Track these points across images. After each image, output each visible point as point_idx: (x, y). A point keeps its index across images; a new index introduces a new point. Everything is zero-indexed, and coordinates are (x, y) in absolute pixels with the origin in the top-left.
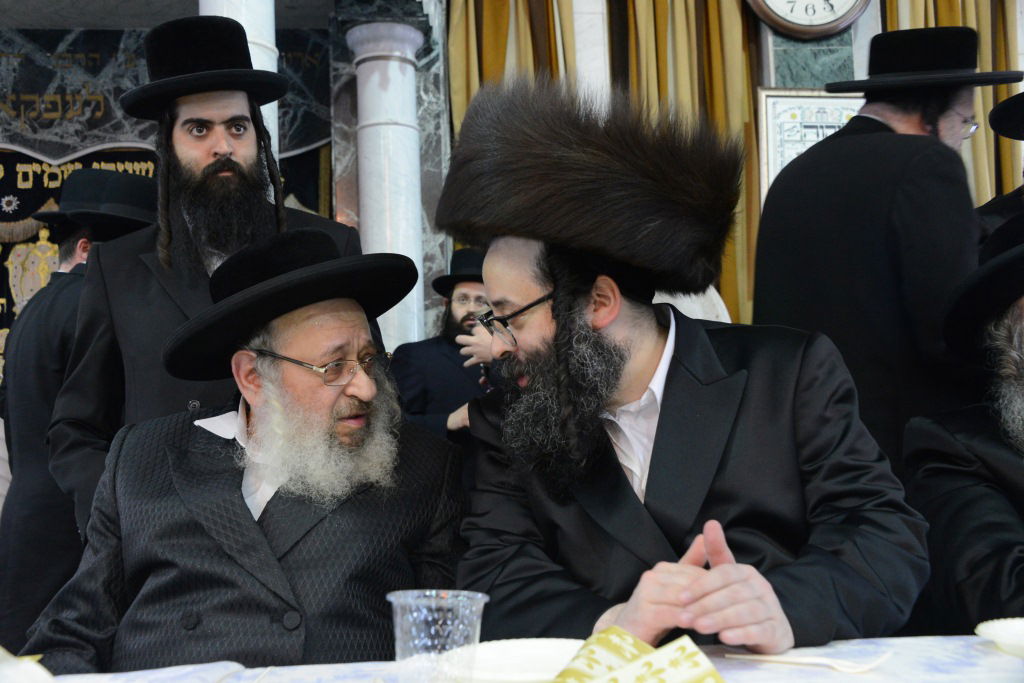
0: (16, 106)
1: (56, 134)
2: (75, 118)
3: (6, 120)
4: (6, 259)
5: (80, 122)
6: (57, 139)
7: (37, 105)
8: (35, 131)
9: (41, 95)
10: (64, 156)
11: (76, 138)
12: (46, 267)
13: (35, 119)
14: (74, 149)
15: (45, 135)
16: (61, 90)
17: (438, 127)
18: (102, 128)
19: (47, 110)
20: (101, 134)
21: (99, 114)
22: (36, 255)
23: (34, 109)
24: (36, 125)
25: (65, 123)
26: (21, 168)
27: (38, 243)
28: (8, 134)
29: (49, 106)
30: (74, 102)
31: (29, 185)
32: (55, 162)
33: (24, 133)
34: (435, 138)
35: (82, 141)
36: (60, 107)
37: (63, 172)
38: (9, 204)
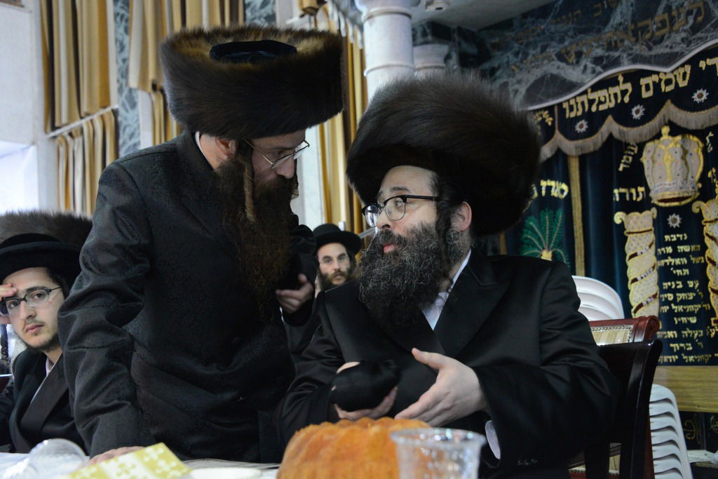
0: (635, 34)
1: (667, 46)
2: (681, 29)
3: (629, 46)
4: (641, 156)
5: (685, 31)
6: (668, 50)
7: (650, 28)
8: (650, 49)
9: (652, 18)
10: (675, 62)
11: (682, 45)
12: (670, 157)
13: (650, 39)
14: (682, 55)
15: (659, 50)
16: (668, 9)
18: (704, 30)
19: (658, 29)
20: (703, 35)
21: (700, 19)
22: (661, 149)
23: (648, 31)
24: (651, 44)
25: (673, 35)
26: (643, 81)
27: (662, 139)
28: (631, 57)
29: (660, 25)
30: (679, 15)
31: (650, 93)
32: (668, 70)
33: (642, 53)
35: (688, 46)
36: (668, 24)
37: (675, 76)
38: (637, 112)
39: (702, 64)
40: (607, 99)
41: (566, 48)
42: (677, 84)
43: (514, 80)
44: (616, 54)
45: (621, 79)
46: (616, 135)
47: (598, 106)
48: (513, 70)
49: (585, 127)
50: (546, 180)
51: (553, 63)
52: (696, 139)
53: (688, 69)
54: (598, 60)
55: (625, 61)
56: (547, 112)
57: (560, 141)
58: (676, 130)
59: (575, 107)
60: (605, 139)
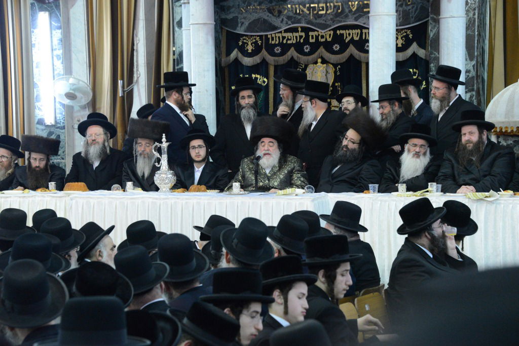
1: (324, 20)
2: (331, 13)
3: (306, 15)
4: (306, 70)
5: (332, 15)
6: (324, 22)
8: (316, 19)
9: (318, 4)
10: (327, 29)
11: (330, 21)
12: (320, 74)
13: (316, 14)
14: (330, 26)
15: (319, 21)
16: (325, 1)
17: (474, 14)
18: (340, 17)
19: (321, 10)
20: (340, 19)
21: (339, 11)
22: (317, 69)
23: (316, 10)
24: (316, 17)
25: (327, 15)
26: (311, 34)
27: (318, 65)
28: (306, 21)
29: (321, 9)
30: (330, 6)
31: (314, 41)
32: (323, 31)
33: (312, 20)
34: (473, 19)
35: (333, 22)
36: (325, 9)
37: (326, 35)
38: (307, 49)
39: (338, 32)
40: (292, 38)
41: (273, 6)
42: (326, 39)
43: (242, 17)
44: (299, 17)
45: (300, 29)
46: (295, 58)
47: (287, 41)
48: (242, 11)
49: (280, 51)
50: (255, 74)
51: (265, 13)
52: (332, 66)
53: (332, 32)
54: (289, 18)
55: (303, 21)
56: (258, 38)
57: (266, 55)
58: (324, 62)
59: (275, 38)
60: (289, 58)
